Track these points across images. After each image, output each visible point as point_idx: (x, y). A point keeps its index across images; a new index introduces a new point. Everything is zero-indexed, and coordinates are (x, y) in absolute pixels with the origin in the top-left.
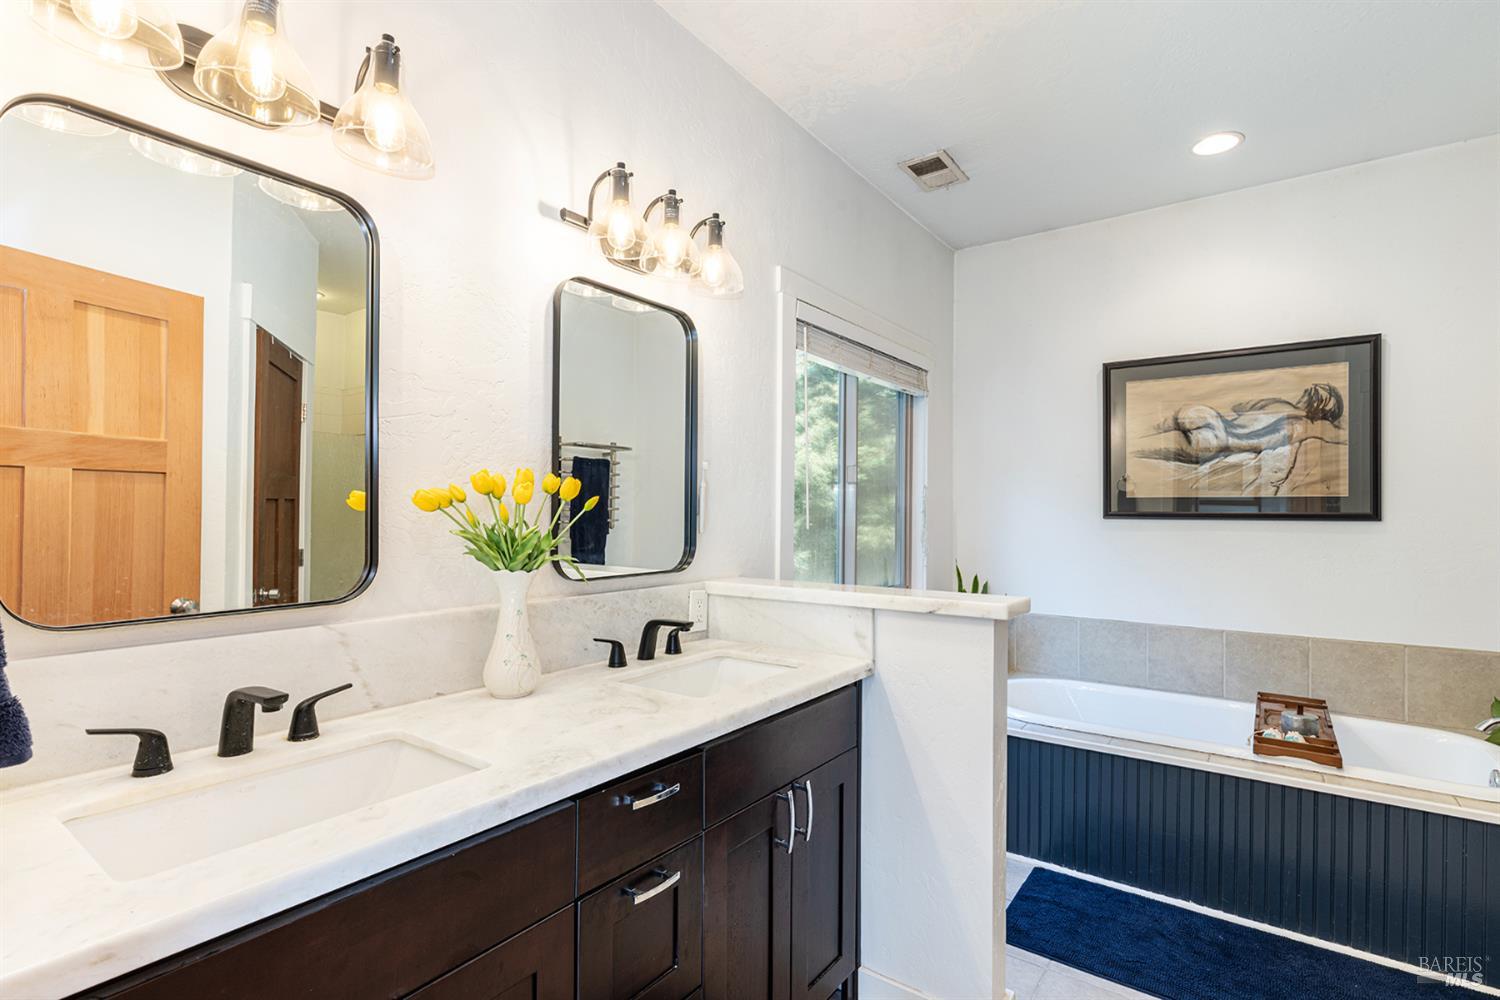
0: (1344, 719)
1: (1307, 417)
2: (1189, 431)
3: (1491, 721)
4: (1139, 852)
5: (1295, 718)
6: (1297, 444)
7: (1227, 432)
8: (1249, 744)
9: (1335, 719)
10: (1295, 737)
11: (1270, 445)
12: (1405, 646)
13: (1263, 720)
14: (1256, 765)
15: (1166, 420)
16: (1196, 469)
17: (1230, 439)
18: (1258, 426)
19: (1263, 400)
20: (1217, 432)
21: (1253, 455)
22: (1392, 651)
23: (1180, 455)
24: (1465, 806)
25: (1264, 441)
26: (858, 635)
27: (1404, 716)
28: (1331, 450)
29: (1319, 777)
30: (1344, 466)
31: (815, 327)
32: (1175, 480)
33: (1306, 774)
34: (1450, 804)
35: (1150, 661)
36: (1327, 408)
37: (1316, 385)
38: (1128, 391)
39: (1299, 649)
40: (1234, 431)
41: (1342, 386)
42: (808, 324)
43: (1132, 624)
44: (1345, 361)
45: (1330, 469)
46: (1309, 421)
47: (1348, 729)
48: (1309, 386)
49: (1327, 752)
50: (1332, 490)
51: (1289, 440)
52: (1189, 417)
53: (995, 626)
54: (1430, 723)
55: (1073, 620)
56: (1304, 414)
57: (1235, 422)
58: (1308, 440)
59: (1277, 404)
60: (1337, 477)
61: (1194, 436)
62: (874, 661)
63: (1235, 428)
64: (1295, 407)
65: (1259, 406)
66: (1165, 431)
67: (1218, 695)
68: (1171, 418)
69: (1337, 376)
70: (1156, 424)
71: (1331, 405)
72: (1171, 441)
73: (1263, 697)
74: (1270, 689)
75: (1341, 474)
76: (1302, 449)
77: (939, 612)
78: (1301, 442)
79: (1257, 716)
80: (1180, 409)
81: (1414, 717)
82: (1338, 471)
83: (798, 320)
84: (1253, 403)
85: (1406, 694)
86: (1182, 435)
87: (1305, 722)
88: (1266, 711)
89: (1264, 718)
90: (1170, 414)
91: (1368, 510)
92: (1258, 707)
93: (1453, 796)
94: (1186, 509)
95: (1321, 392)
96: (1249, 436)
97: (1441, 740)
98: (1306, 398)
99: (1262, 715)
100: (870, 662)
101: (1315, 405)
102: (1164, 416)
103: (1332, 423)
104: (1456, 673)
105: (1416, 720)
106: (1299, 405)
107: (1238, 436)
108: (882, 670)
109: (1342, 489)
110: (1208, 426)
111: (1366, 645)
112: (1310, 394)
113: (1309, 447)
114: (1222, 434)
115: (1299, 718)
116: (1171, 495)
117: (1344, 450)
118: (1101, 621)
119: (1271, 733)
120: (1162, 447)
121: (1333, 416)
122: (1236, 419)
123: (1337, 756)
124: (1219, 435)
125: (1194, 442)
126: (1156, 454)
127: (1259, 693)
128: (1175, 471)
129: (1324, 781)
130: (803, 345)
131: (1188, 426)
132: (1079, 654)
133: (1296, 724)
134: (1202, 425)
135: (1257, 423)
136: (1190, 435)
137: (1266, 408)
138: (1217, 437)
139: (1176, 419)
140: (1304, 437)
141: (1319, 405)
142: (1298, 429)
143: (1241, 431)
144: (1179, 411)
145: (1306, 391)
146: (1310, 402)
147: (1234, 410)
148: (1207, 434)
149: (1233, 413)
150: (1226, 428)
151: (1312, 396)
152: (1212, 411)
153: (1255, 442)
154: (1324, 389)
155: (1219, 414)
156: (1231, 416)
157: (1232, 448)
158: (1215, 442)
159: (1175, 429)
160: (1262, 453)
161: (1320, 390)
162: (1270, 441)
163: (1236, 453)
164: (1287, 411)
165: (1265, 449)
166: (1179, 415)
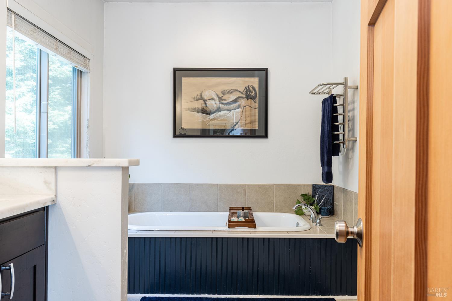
0: (256, 213)
1: (246, 97)
2: (206, 100)
3: (297, 206)
4: (186, 279)
5: (242, 212)
6: (242, 108)
7: (219, 102)
8: (227, 225)
9: (254, 213)
10: (242, 219)
12: (274, 184)
13: (231, 216)
14: (229, 232)
15: (197, 95)
16: (208, 117)
17: (221, 105)
18: (231, 100)
19: (232, 90)
20: (216, 102)
21: (229, 112)
22: (271, 186)
23: (203, 111)
24: (290, 234)
25: (232, 106)
26: (46, 182)
27: (274, 210)
28: (253, 110)
29: (249, 232)
30: (257, 117)
31: (19, 16)
32: (201, 121)
33: (245, 232)
34: (286, 234)
35: (191, 199)
36: (252, 95)
37: (249, 85)
38: (183, 81)
39: (243, 188)
41: (257, 86)
42: (15, 13)
43: (184, 184)
44: (258, 77)
45: (253, 118)
46: (246, 99)
47: (258, 216)
48: (247, 85)
49: (251, 223)
50: (253, 126)
51: (239, 107)
53: (122, 170)
54: (281, 211)
55: (160, 184)
56: (245, 96)
57: (222, 98)
58: (247, 106)
59: (236, 92)
60: (255, 122)
61: (208, 103)
62: (56, 196)
63: (222, 100)
64: (242, 93)
65: (231, 92)
66: (197, 100)
67: (216, 210)
68: (199, 95)
69: (254, 82)
70: (193, 97)
72: (199, 105)
73: (231, 209)
74: (233, 206)
75: (256, 120)
76: (244, 110)
77: (94, 165)
78: (244, 107)
79: (229, 215)
80: (203, 91)
81: (276, 210)
82: (255, 119)
83: (8, 9)
84: (228, 90)
85: (274, 202)
86: (204, 102)
87: (245, 213)
88: (232, 213)
89: (231, 215)
90: (199, 93)
91: (264, 134)
92: (230, 212)
93: (287, 232)
94: (205, 134)
95: (250, 88)
96: (227, 104)
97: (284, 217)
98: (246, 90)
99: (231, 214)
100: (53, 196)
102: (197, 93)
103: (253, 100)
104: (288, 192)
105: (277, 211)
106: (243, 93)
107: (223, 104)
108: (61, 200)
109: (257, 127)
110: (213, 99)
111: (263, 185)
112: (247, 88)
113: (247, 109)
114: (218, 102)
115: (243, 212)
116: (200, 127)
117: (257, 111)
118: (172, 184)
119: (234, 219)
120: (196, 107)
121: (253, 98)
122: (222, 97)
123: (255, 224)
125: (208, 105)
126: (193, 110)
127: (230, 207)
128: (201, 117)
129: (250, 233)
130: (11, 25)
131: (206, 98)
132: (162, 200)
133: (242, 215)
134: (210, 98)
135: (229, 99)
136: (206, 102)
137: (233, 93)
138: (216, 104)
139: (201, 95)
140: (245, 106)
141: (249, 93)
142: (243, 102)
143: (224, 102)
144: (202, 92)
145: (246, 87)
146: (247, 92)
147: (222, 93)
148: (213, 102)
149: (221, 94)
150: (219, 100)
151: (247, 89)
152: (214, 93)
153: (229, 106)
154: (251, 87)
155: (217, 94)
156: (221, 95)
157: (221, 109)
158: (215, 106)
159: (201, 100)
160: (231, 111)
161: (250, 87)
162: (234, 107)
163: (222, 111)
164: (240, 95)
165: (232, 110)
166: (203, 93)
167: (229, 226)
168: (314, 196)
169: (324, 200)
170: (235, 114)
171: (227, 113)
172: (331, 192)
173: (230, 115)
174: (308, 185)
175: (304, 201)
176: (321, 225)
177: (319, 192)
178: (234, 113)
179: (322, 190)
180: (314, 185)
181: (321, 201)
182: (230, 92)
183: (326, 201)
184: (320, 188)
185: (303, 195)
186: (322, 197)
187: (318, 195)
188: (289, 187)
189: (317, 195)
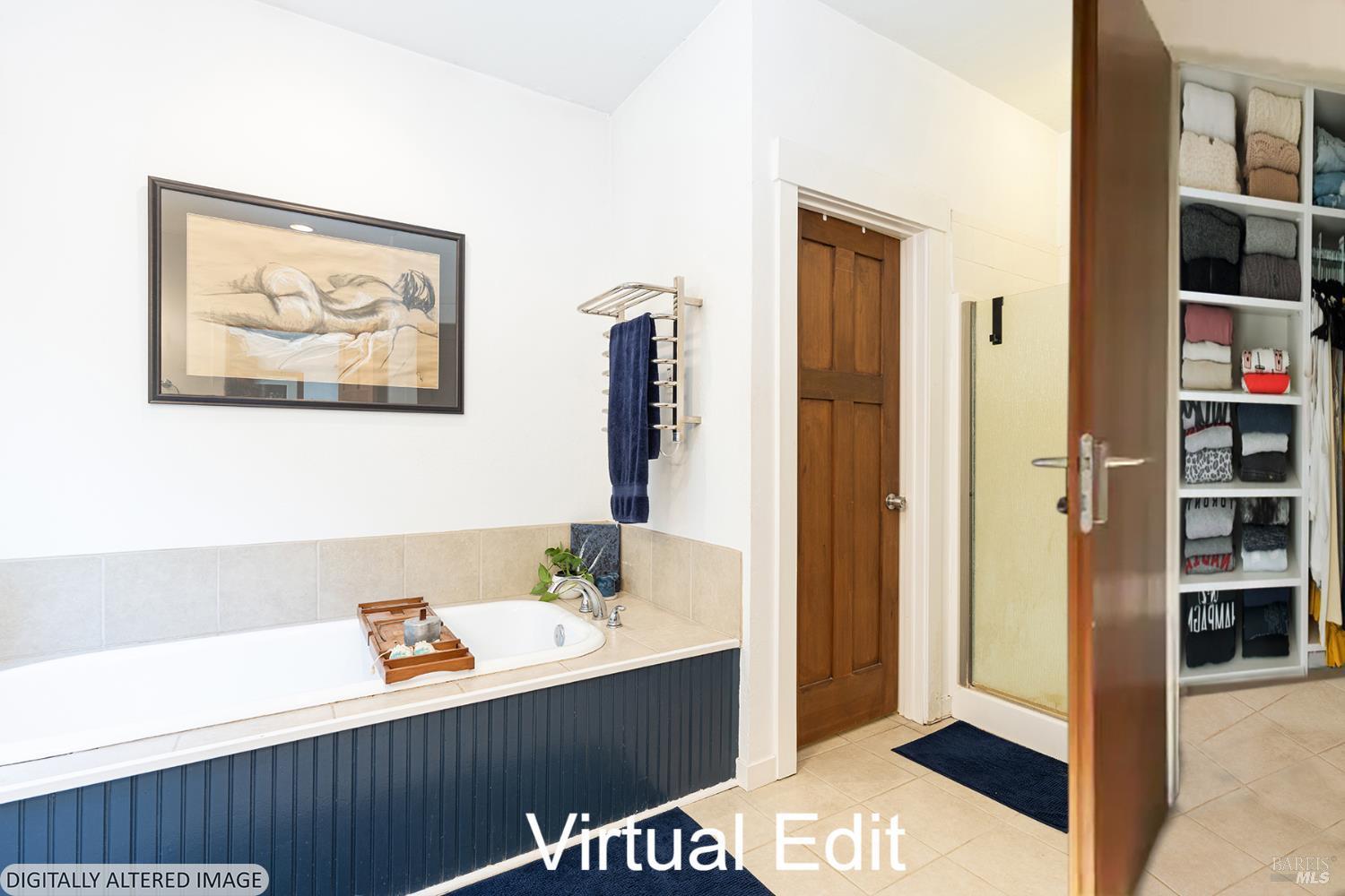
0: (445, 610)
1: (404, 302)
2: (277, 296)
6: (394, 330)
7: (322, 305)
10: (425, 648)
11: (369, 328)
13: (380, 637)
15: (246, 277)
16: (284, 345)
17: (326, 314)
18: (357, 304)
19: (360, 276)
20: (311, 304)
21: (352, 337)
22: (471, 535)
23: (264, 326)
25: (362, 322)
27: (482, 597)
30: (435, 359)
33: (443, 689)
35: (221, 595)
36: (422, 297)
37: (412, 272)
38: (190, 226)
40: (330, 306)
44: (436, 253)
45: (424, 362)
46: (405, 307)
48: (406, 271)
49: (455, 655)
50: (426, 382)
51: (384, 326)
52: (277, 280)
54: (497, 596)
55: (94, 558)
56: (401, 299)
57: (332, 296)
58: (406, 327)
59: (374, 284)
60: (429, 369)
61: (284, 304)
63: (331, 302)
64: (392, 290)
65: (358, 282)
66: (244, 292)
68: (253, 276)
69: (429, 266)
71: (424, 295)
72: (252, 305)
73: (366, 609)
74: (372, 596)
75: (435, 368)
76: (399, 335)
78: (399, 328)
79: (369, 633)
80: (265, 267)
81: (486, 595)
82: (432, 365)
84: (351, 277)
85: (481, 574)
86: (268, 300)
88: (376, 624)
89: (379, 634)
90: (251, 271)
91: (452, 403)
92: (365, 621)
93: (559, 662)
95: (417, 280)
96: (347, 314)
98: (403, 283)
99: (375, 631)
101: (411, 292)
102: (246, 272)
103: (425, 313)
104: (514, 547)
105: (488, 596)
106: (396, 289)
107: (336, 313)
109: (433, 382)
110: (299, 294)
111: (452, 534)
112: (406, 279)
114: (316, 307)
119: (400, 651)
120: (240, 312)
121: (427, 306)
122: (332, 292)
123: (469, 656)
124: (313, 308)
125: (282, 311)
126: (232, 320)
127: (360, 606)
128: (258, 345)
129: (463, 691)
131: (275, 290)
132: (103, 610)
133: (420, 633)
134: (291, 292)
135: (354, 301)
136: (278, 302)
137: (364, 285)
138: (310, 310)
139: (259, 278)
140: (400, 324)
141: (414, 293)
142: (395, 314)
143: (336, 307)
144: (263, 271)
145: (403, 275)
146: (406, 290)
147: (331, 282)
148: (299, 304)
149: (329, 284)
150: (321, 300)
151: (408, 281)
152: (306, 278)
153: (353, 322)
154: (419, 277)
155: (314, 283)
156: (327, 288)
157: (327, 326)
158: (308, 315)
159: (258, 291)
160: (360, 335)
161: (415, 277)
162: (368, 323)
163: (331, 332)
164: (385, 293)
165: (364, 332)
166: (264, 273)
167: (389, 679)
168: (574, 551)
169: (600, 558)
170: (371, 344)
171: (346, 341)
172: (616, 540)
173: (356, 347)
174: (560, 527)
175: (555, 564)
176: (620, 625)
177: (587, 541)
178: (368, 341)
179: (595, 536)
180: (575, 525)
181: (593, 561)
182: (355, 281)
183: (605, 560)
184: (588, 532)
185: (551, 551)
186: (594, 552)
187: (586, 547)
188: (517, 533)
189: (583, 549)
